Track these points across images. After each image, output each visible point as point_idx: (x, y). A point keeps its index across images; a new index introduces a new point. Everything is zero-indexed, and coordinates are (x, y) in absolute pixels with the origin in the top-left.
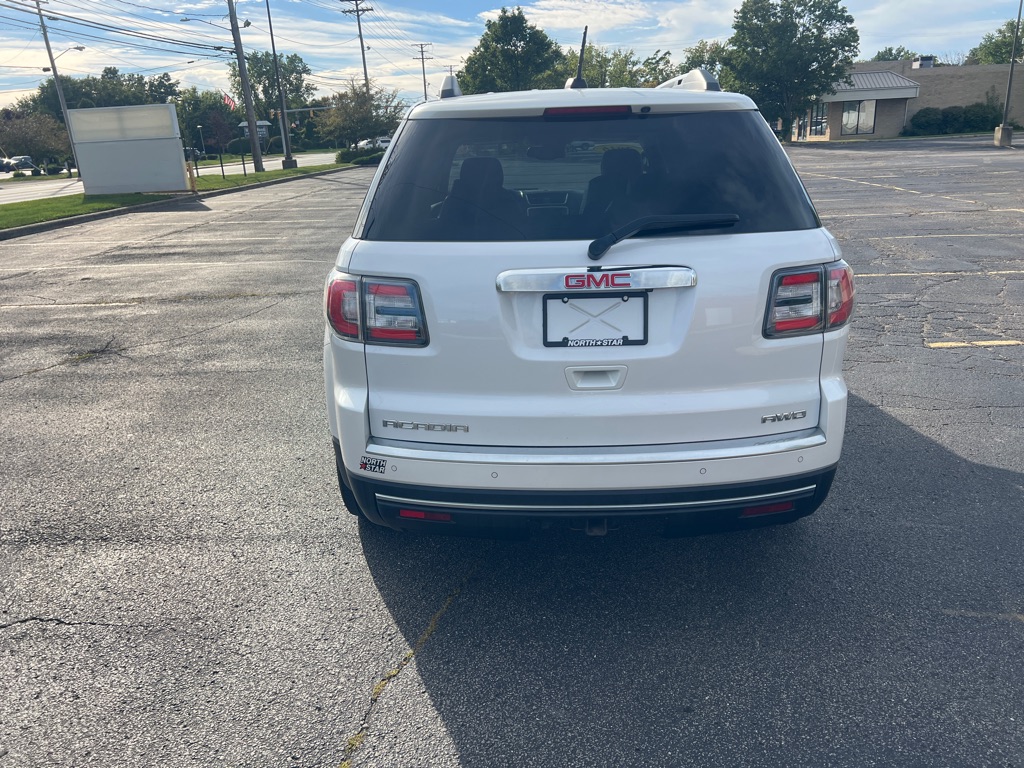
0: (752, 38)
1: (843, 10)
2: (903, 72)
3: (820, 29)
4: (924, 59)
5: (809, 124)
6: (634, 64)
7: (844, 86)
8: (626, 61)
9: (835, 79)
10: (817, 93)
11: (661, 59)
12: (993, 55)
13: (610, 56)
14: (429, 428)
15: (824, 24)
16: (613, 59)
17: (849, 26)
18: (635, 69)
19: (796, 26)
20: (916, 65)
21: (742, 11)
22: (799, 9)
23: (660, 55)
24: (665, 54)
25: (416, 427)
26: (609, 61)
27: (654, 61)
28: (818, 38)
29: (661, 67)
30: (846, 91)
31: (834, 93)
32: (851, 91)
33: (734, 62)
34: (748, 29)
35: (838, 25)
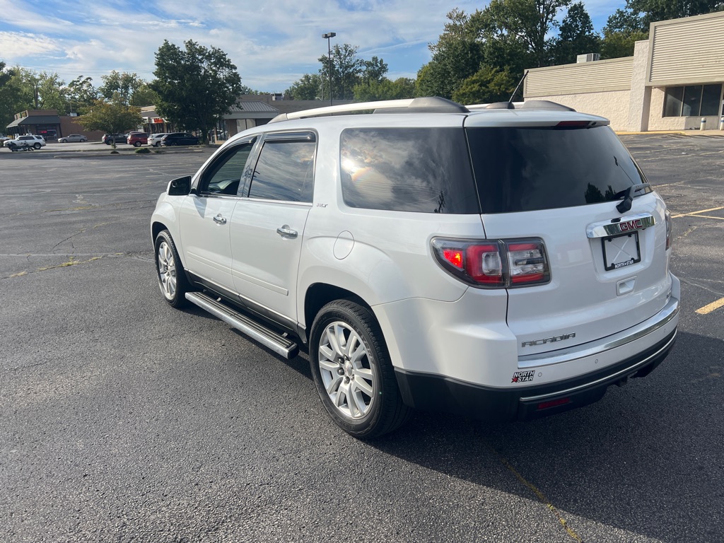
0: (171, 73)
1: (229, 61)
2: (268, 102)
3: (215, 72)
4: (277, 95)
5: (215, 132)
6: (60, 84)
7: (237, 109)
8: (52, 82)
9: (229, 104)
10: (220, 113)
11: (84, 82)
12: (301, 95)
13: (37, 77)
14: (554, 340)
15: (219, 68)
16: (41, 80)
17: (234, 71)
18: (61, 88)
19: (199, 68)
20: (274, 98)
21: (160, 54)
22: (200, 57)
23: (83, 79)
24: (87, 79)
25: (545, 342)
26: (38, 80)
27: (78, 83)
28: (214, 77)
29: (85, 87)
30: (237, 112)
31: (230, 113)
32: (239, 112)
33: (161, 89)
34: (166, 67)
35: (227, 70)
